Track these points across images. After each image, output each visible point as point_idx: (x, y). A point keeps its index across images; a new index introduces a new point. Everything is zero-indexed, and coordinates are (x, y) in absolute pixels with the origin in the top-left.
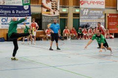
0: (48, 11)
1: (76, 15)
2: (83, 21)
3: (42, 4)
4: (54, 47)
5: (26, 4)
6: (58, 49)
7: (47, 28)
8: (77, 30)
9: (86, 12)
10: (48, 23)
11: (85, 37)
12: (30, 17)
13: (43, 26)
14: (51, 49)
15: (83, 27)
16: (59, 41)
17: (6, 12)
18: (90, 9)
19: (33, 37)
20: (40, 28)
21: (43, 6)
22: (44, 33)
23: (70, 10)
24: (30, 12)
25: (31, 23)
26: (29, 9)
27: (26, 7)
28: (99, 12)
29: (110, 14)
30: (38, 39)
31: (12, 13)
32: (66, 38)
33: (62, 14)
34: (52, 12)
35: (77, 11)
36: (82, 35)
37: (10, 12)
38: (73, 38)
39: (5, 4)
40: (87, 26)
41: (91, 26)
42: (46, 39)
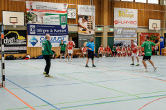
0: (84, 30)
1: (111, 34)
2: (117, 40)
3: (78, 23)
4: (90, 64)
5: (64, 24)
6: (93, 66)
7: (83, 46)
8: (112, 48)
9: (119, 31)
10: (84, 41)
11: (119, 55)
12: (67, 36)
13: (80, 44)
14: (87, 66)
15: (117, 45)
16: (95, 59)
17: (44, 31)
18: (123, 28)
19: (70, 54)
20: (77, 46)
21: (79, 26)
22: (81, 51)
23: (105, 29)
24: (67, 31)
25: (68, 42)
26: (66, 28)
27: (63, 27)
28: (131, 31)
29: (142, 33)
30: (75, 56)
31: (50, 32)
32: (101, 56)
33: (97, 33)
34: (87, 31)
35: (112, 30)
36: (116, 52)
37: (48, 31)
38: (108, 56)
39: (44, 24)
40: (120, 44)
41: (125, 44)
42: (82, 56)
